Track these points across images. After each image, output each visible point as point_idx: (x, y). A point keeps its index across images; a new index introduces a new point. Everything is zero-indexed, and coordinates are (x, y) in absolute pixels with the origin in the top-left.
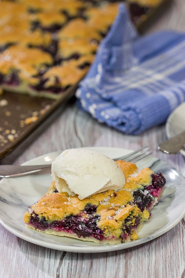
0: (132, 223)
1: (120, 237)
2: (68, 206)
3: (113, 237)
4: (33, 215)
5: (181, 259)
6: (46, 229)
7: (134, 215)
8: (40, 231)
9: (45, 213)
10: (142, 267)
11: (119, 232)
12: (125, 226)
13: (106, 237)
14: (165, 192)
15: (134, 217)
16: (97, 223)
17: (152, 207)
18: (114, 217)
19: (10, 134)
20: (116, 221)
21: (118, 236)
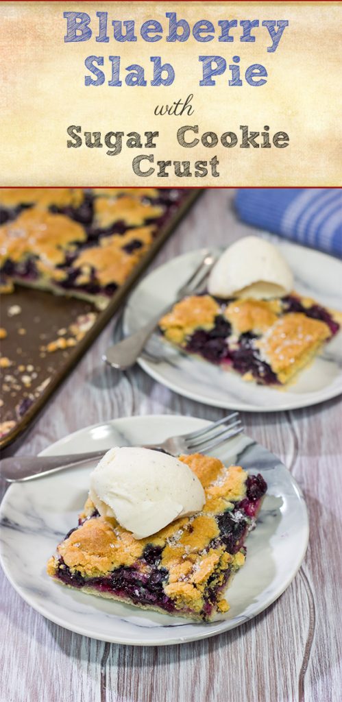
0: (219, 582)
1: (202, 613)
2: (116, 550)
3: (189, 610)
4: (62, 567)
5: (297, 639)
6: (83, 586)
7: (223, 568)
8: (73, 587)
9: (80, 565)
10: (236, 657)
11: (200, 605)
12: (210, 590)
13: (178, 609)
14: (266, 504)
15: (222, 571)
16: (164, 586)
17: (247, 534)
18: (191, 576)
19: (26, 373)
20: (195, 586)
21: (198, 610)
